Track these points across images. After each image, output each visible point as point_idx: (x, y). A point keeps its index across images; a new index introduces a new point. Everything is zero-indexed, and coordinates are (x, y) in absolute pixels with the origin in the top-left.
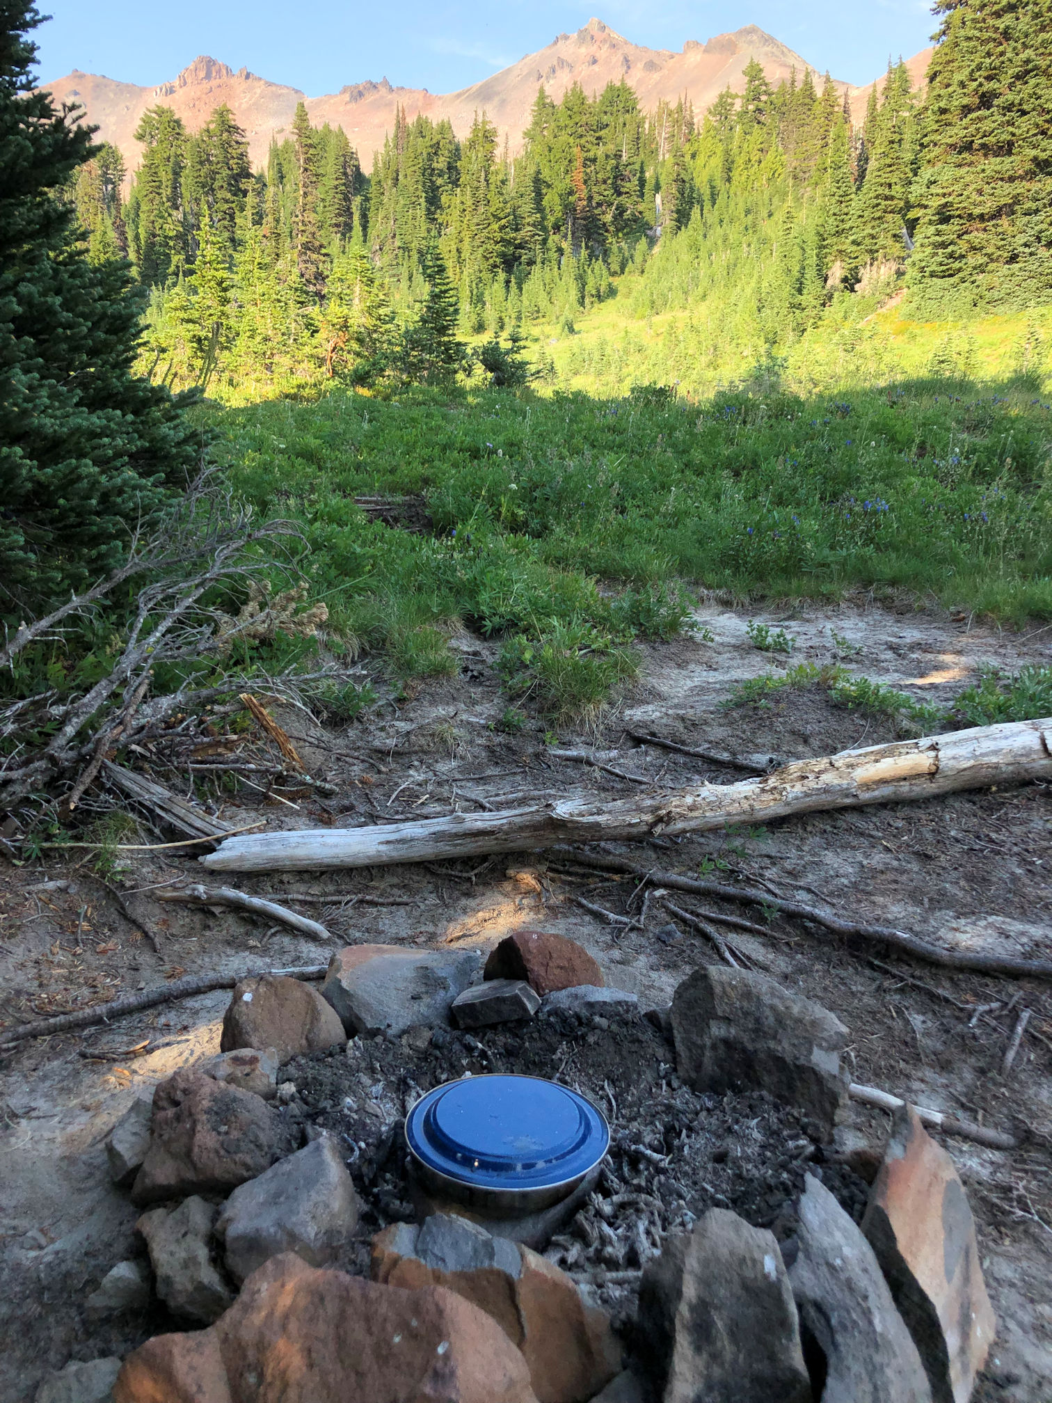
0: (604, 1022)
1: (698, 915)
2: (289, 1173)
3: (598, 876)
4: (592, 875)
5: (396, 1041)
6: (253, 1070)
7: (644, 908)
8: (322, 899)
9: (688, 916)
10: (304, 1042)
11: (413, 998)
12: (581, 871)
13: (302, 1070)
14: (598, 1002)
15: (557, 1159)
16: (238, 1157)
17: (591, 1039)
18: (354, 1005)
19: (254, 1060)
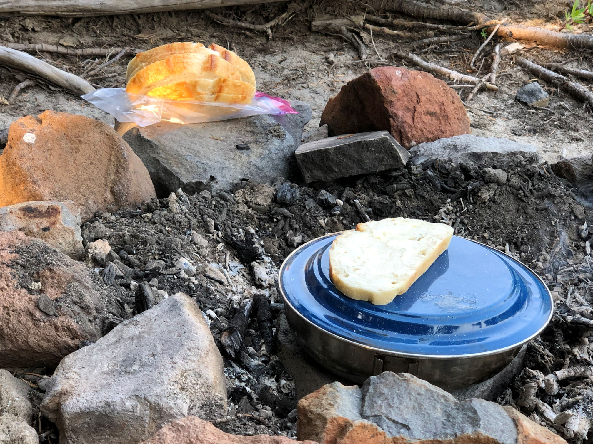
0: (501, 175)
1: (565, 73)
2: (139, 337)
3: (431, 29)
4: (424, 28)
5: (230, 197)
6: (54, 223)
7: (495, 65)
8: (79, 52)
9: (553, 74)
10: (109, 196)
11: (238, 147)
12: (409, 23)
13: (114, 227)
14: (486, 153)
15: (488, 323)
16: (60, 321)
17: (486, 195)
18: (161, 157)
19: (52, 212)
